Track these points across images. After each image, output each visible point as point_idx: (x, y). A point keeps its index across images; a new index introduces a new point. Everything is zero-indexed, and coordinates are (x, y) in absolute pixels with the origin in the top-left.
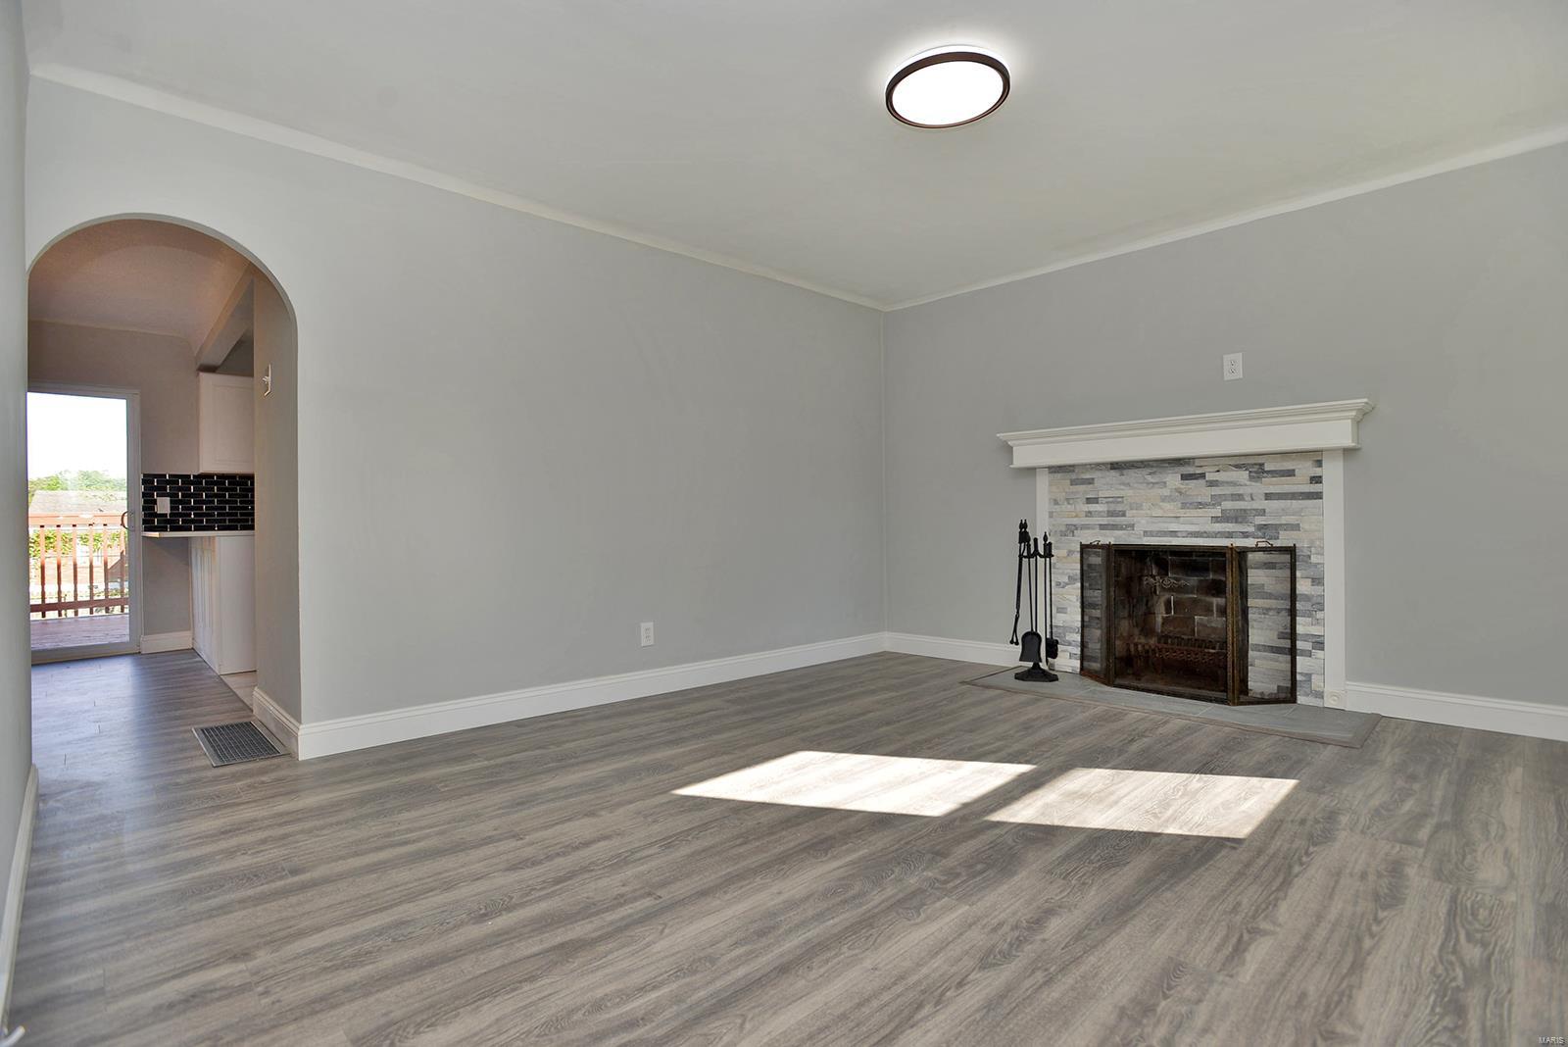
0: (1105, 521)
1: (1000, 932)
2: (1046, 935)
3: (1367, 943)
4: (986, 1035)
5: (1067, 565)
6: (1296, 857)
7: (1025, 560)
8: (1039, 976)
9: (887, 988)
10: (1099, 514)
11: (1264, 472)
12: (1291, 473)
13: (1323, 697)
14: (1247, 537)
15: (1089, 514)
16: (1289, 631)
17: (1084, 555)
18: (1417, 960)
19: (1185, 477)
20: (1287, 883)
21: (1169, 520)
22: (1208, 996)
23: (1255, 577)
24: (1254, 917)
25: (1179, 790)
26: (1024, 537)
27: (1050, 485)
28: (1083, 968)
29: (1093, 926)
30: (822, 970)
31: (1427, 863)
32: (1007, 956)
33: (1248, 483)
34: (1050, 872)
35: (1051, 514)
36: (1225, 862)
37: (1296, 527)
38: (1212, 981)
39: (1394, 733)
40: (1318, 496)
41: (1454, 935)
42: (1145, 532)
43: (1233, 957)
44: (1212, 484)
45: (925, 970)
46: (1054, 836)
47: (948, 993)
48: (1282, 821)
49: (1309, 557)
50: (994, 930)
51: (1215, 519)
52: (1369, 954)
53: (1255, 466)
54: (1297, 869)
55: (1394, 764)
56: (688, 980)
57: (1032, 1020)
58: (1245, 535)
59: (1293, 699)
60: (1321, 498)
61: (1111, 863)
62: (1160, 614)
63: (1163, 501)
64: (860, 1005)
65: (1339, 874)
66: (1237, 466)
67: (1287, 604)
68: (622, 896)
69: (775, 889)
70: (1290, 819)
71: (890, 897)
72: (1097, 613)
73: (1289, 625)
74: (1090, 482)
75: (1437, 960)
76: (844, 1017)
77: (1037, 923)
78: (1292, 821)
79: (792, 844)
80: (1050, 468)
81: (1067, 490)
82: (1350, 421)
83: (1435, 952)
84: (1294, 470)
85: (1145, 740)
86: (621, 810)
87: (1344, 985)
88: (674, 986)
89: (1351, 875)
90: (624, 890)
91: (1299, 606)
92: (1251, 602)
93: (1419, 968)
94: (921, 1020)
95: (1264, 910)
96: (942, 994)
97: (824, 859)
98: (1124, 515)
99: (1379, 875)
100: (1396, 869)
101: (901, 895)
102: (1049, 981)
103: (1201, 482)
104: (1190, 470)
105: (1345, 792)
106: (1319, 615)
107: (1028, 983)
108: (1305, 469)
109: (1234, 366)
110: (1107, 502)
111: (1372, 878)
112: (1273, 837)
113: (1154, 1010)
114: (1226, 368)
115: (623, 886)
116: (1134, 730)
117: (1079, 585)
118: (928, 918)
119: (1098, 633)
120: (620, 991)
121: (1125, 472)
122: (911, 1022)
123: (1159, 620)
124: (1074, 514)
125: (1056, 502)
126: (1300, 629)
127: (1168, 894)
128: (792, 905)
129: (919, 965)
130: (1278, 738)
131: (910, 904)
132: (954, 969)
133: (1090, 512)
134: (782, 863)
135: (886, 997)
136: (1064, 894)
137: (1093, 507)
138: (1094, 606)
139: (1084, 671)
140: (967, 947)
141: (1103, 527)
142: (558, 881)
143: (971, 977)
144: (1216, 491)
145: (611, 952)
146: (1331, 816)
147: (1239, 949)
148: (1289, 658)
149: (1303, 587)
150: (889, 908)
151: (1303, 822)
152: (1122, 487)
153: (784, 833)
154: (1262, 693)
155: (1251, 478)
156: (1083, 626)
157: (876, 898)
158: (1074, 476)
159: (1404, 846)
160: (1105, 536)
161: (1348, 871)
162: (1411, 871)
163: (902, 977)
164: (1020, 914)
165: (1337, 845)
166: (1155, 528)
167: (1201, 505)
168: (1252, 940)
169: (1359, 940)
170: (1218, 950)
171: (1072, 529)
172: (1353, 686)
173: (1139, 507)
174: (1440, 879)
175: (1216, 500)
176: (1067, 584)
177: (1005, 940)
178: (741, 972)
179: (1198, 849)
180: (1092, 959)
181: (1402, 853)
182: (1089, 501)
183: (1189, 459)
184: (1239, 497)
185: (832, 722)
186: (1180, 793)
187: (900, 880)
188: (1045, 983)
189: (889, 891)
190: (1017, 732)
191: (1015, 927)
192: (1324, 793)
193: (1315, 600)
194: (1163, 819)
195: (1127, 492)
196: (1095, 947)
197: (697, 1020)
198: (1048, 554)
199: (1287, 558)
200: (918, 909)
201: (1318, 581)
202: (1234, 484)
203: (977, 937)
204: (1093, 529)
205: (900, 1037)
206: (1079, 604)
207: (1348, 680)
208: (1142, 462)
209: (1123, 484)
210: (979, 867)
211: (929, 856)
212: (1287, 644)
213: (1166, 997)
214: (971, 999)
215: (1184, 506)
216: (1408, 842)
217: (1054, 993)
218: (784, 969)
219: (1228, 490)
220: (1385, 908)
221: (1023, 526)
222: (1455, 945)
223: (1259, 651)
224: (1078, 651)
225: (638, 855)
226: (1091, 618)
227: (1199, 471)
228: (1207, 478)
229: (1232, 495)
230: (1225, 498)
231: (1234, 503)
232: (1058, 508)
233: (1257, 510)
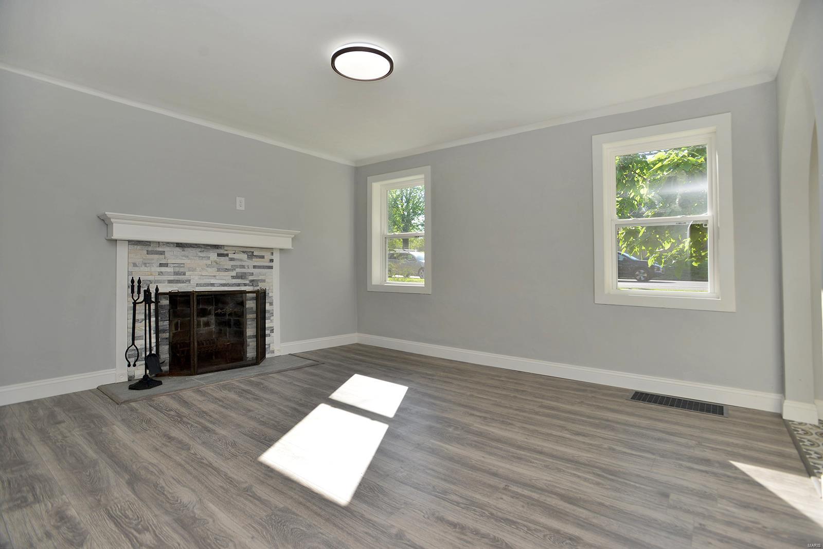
0: (172, 278)
10: (168, 274)
11: (253, 256)
12: (263, 257)
13: (275, 352)
14: (246, 286)
15: (161, 273)
16: (262, 327)
19: (219, 255)
21: (210, 277)
27: (130, 253)
33: (247, 260)
35: (130, 273)
37: (264, 281)
40: (271, 267)
42: (197, 284)
44: (232, 259)
49: (270, 294)
51: (233, 277)
53: (250, 253)
58: (245, 285)
59: (264, 357)
60: (273, 269)
63: (208, 267)
66: (243, 252)
67: (262, 315)
74: (162, 253)
80: (129, 241)
81: (144, 258)
82: (291, 239)
84: (264, 256)
91: (266, 315)
98: (184, 274)
103: (227, 258)
104: (221, 251)
106: (272, 318)
108: (268, 256)
109: (240, 204)
110: (175, 266)
114: (238, 204)
121: (186, 249)
124: (149, 273)
125: (135, 265)
126: (266, 325)
133: (162, 272)
137: (163, 269)
141: (170, 282)
144: (232, 263)
148: (262, 339)
149: (268, 307)
152: (184, 258)
155: (248, 258)
158: (150, 249)
160: (171, 287)
166: (203, 281)
167: (227, 270)
171: (147, 283)
172: (283, 345)
173: (194, 270)
175: (234, 268)
182: (161, 265)
183: (221, 246)
184: (243, 267)
193: (271, 312)
195: (185, 261)
199: (263, 294)
201: (271, 304)
202: (241, 260)
204: (163, 283)
207: (282, 342)
208: (196, 244)
209: (185, 256)
212: (261, 333)
215: (219, 270)
219: (239, 263)
223: (251, 338)
227: (225, 252)
228: (229, 257)
229: (240, 265)
230: (236, 266)
231: (241, 269)
232: (136, 269)
233: (250, 273)
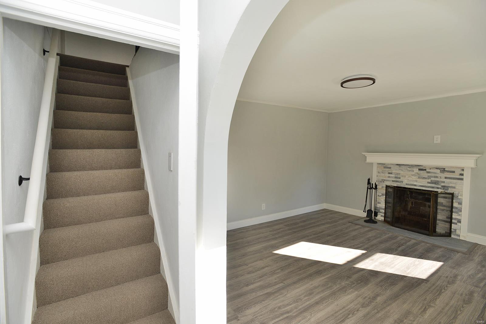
0: (394, 179)
1: (366, 299)
2: (377, 301)
3: (459, 312)
4: (364, 322)
5: (382, 191)
6: (443, 287)
7: (369, 190)
8: (376, 311)
9: (341, 310)
10: (392, 177)
11: (445, 171)
13: (459, 236)
14: (438, 189)
15: (389, 177)
16: (450, 216)
17: (387, 188)
18: (471, 318)
19: (419, 170)
20: (440, 294)
21: (414, 181)
22: (416, 320)
23: (440, 200)
24: (430, 302)
25: (412, 264)
26: (369, 183)
27: (377, 168)
28: (386, 310)
29: (388, 300)
30: (326, 304)
31: (481, 293)
32: (368, 305)
33: (440, 173)
34: (377, 285)
35: (377, 176)
36: (424, 286)
37: (454, 188)
38: (417, 317)
39: (481, 250)
40: (462, 179)
41: (483, 313)
42: (406, 184)
43: (423, 311)
44: (428, 172)
45: (349, 306)
46: (378, 274)
47: (355, 312)
48: (441, 276)
49: (458, 196)
50: (365, 298)
51: (429, 183)
52: (459, 315)
53: (443, 169)
54: (443, 291)
55: (479, 261)
56: (297, 304)
57: (375, 320)
58: (438, 188)
59: (450, 236)
60: (463, 180)
61: (393, 284)
62: (410, 205)
63: (412, 176)
64: (336, 313)
65: (455, 293)
66: (437, 169)
67: (450, 209)
68: (276, 282)
69: (310, 283)
70: (444, 276)
71: (338, 288)
72: (390, 205)
73: (450, 215)
74: (390, 168)
75: (477, 319)
76: (332, 315)
77: (374, 298)
78: (444, 277)
79: (312, 271)
80: (377, 163)
81: (382, 169)
82: (474, 161)
83: (477, 317)
84: (455, 171)
85: (403, 246)
86: (268, 259)
87: (451, 322)
88: (294, 305)
89: (458, 294)
90: (276, 281)
91: (454, 210)
92: (438, 207)
93: (471, 320)
94: (350, 318)
95: (433, 301)
96: (354, 312)
97: (321, 276)
98: (400, 178)
99: (466, 295)
100: (471, 293)
101: (341, 288)
102: (378, 312)
103: (425, 171)
104: (421, 168)
105: (461, 269)
106: (460, 213)
107: (373, 312)
108: (458, 172)
109: (437, 139)
110: (395, 174)
111: (464, 295)
112: (437, 281)
113: (403, 322)
114: (435, 139)
115: (275, 279)
116: (400, 243)
117: (385, 196)
118: (348, 294)
119: (390, 210)
120: (283, 305)
121: (401, 167)
122: (347, 318)
123: (409, 207)
124: (384, 177)
125: (379, 173)
126: (453, 216)
127: (408, 294)
128: (315, 288)
129: (348, 305)
130: (443, 249)
131: (343, 290)
132: (356, 307)
133: (389, 176)
134: (310, 276)
135: (341, 312)
136: (381, 291)
137: (390, 175)
138: (389, 203)
139: (385, 221)
140: (358, 302)
142: (260, 277)
143: (360, 309)
144: (429, 174)
145: (278, 296)
146: (456, 276)
147: (425, 310)
148: (450, 224)
149: (455, 205)
150: (339, 291)
151: (447, 277)
152: (400, 170)
153: (309, 268)
154: (440, 233)
155: (441, 172)
156: (385, 208)
157: (335, 288)
158: (385, 166)
159: (475, 287)
160: (393, 183)
161: (457, 293)
162: (476, 295)
163: (344, 308)
164: (370, 295)
165: (456, 285)
166: (410, 183)
167: (424, 178)
168: (429, 308)
169: (457, 311)
170: (420, 309)
171: (383, 181)
172: (470, 234)
173: (405, 177)
174: (483, 298)
175: (429, 177)
176: (381, 196)
177: (367, 301)
178: (308, 303)
179: (416, 282)
180: (388, 308)
181: (474, 289)
182: (389, 173)
183: (421, 165)
184: (437, 177)
185: (314, 234)
186: (413, 265)
187: (340, 283)
188: (377, 312)
189: (338, 286)
190: (366, 241)
191: (369, 298)
192: (454, 269)
193: (459, 209)
194: (407, 272)
195: (401, 172)
196: (389, 305)
197: (302, 312)
198: (376, 188)
199: (451, 196)
200: (345, 291)
201: (460, 203)
202: (435, 173)
203: (360, 300)
204: (390, 181)
205: (346, 321)
206: (384, 202)
207: (468, 232)
208: (407, 165)
210: (359, 282)
211: (347, 277)
212: (449, 220)
213: (406, 319)
214: (361, 314)
215: (419, 178)
216: (477, 286)
217: (379, 315)
218: (317, 303)
219: (433, 175)
220: (466, 304)
221: (369, 180)
222: (483, 315)
223: (440, 221)
224: (383, 215)
225: (276, 272)
226: (388, 206)
227: (424, 168)
228: (427, 171)
229: (434, 176)
230: (432, 177)
231: (435, 179)
232: (379, 174)
233: (442, 181)
